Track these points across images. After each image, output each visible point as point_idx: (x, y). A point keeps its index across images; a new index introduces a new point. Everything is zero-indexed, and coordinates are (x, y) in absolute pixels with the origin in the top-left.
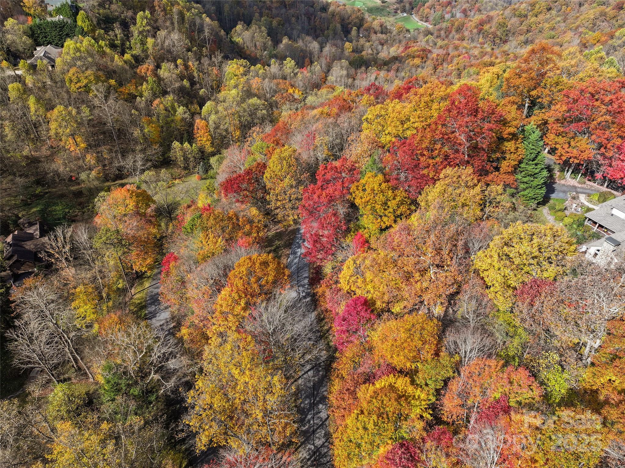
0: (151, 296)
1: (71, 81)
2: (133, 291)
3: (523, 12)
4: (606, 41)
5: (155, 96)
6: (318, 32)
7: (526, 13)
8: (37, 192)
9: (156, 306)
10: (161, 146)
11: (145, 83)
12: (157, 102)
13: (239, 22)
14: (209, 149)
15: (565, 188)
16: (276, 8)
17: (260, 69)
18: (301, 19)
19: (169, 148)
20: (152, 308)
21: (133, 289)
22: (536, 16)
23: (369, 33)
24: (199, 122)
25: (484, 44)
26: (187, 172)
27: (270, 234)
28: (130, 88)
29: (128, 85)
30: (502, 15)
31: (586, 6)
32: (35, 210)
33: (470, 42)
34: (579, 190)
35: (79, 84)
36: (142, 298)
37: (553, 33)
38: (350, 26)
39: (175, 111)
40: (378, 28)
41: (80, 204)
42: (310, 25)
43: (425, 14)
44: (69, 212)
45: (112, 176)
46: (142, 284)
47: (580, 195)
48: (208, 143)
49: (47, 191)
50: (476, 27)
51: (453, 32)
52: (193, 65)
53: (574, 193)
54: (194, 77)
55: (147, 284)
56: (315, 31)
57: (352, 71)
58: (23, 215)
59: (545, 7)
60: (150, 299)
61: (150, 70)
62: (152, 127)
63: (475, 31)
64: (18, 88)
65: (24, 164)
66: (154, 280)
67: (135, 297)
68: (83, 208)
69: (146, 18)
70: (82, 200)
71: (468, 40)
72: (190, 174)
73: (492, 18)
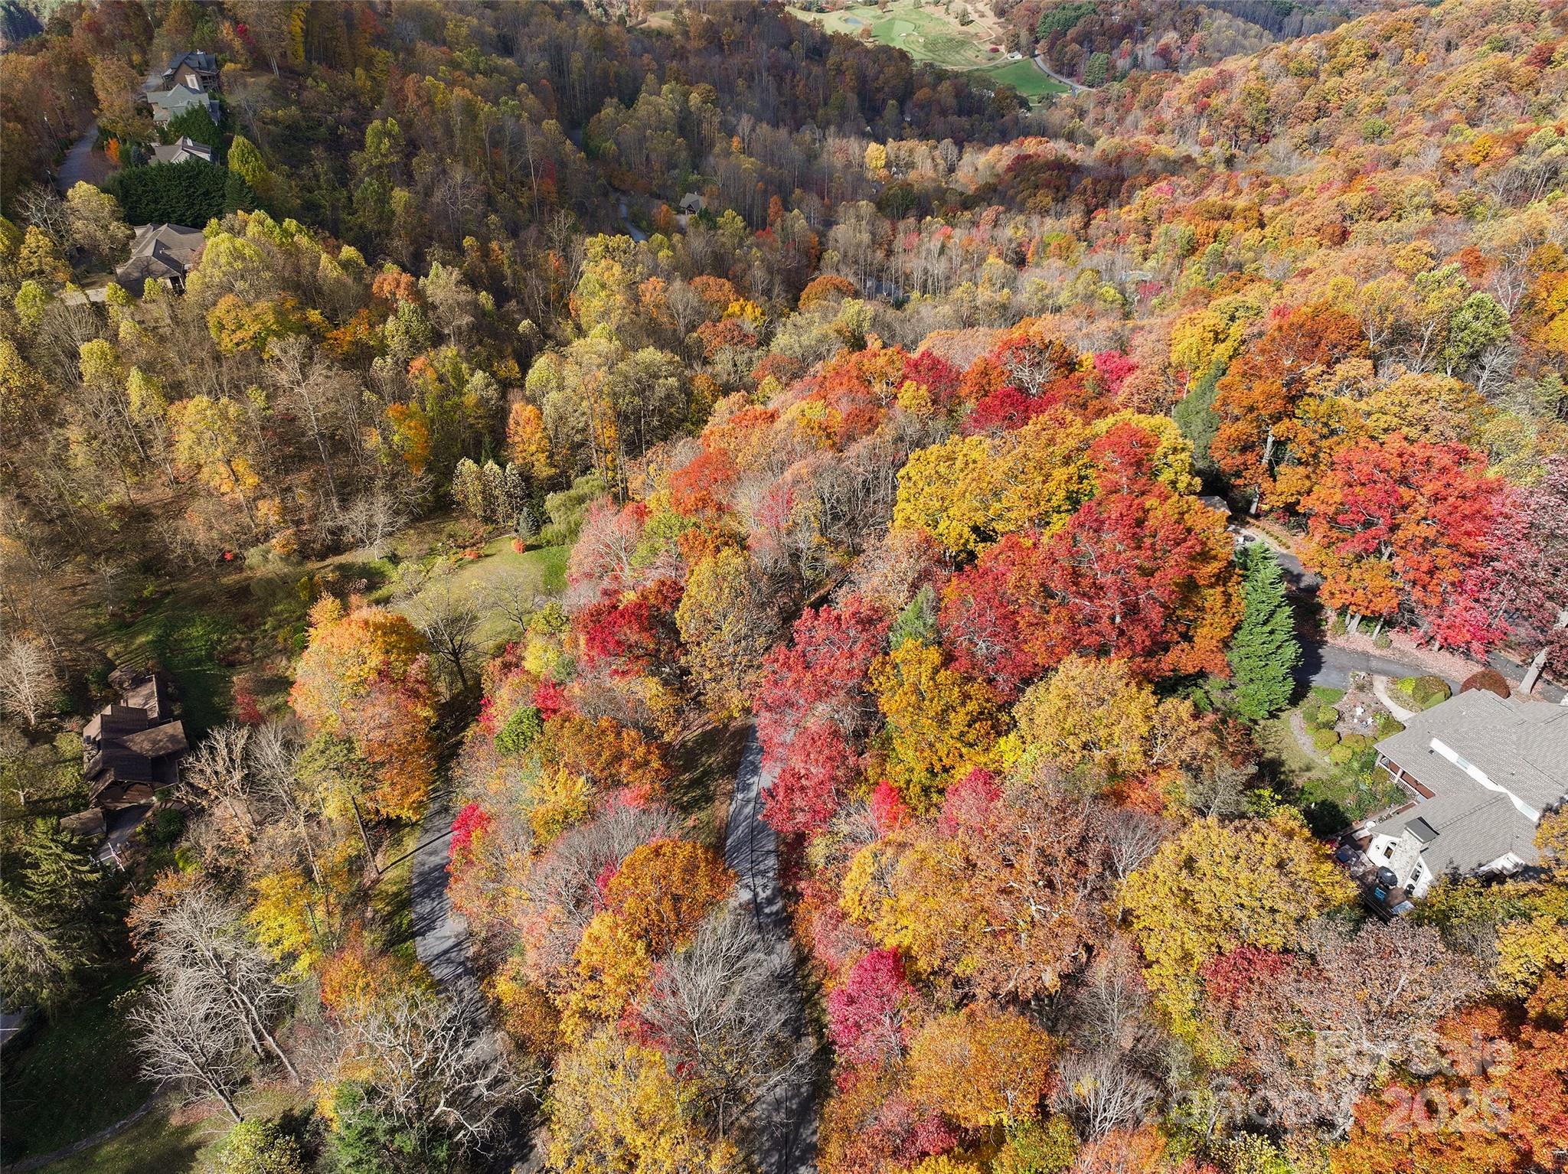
0: (421, 874)
1: (221, 327)
2: (380, 861)
3: (1307, 64)
4: (1506, 158)
5: (415, 348)
6: (802, 111)
7: (1314, 65)
8: (146, 593)
9: (433, 899)
10: (430, 470)
11: (391, 318)
12: (418, 363)
13: (608, 100)
14: (543, 470)
15: (1344, 660)
16: (698, 52)
17: (661, 246)
18: (760, 81)
19: (448, 473)
20: (425, 907)
21: (379, 857)
22: (1341, 74)
23: (927, 115)
24: (518, 410)
25: (1212, 144)
26: (490, 528)
27: (690, 736)
28: (357, 330)
29: (353, 321)
30: (1256, 69)
31: (1463, 49)
32: (142, 639)
33: (1176, 136)
34: (1374, 664)
35: (239, 335)
36: (403, 880)
37: (1379, 121)
38: (880, 96)
39: (462, 382)
40: (950, 101)
41: (245, 618)
42: (781, 94)
43: (1068, 56)
44: (220, 641)
45: (317, 546)
46: (399, 842)
47: (1375, 676)
48: (542, 457)
49: (167, 588)
50: (1192, 99)
51: (1136, 112)
52: (501, 248)
53: (1363, 674)
54: (504, 277)
55: (410, 844)
56: (795, 110)
57: (885, 226)
58: (116, 654)
59: (1362, 52)
60: (420, 883)
61: (403, 286)
62: (410, 428)
63: (1190, 109)
64: (103, 352)
65: (114, 525)
66: (427, 831)
67: (387, 876)
68: (252, 628)
69: (389, 134)
70: (249, 608)
71: (1173, 132)
72: (500, 532)
73: (1231, 77)
